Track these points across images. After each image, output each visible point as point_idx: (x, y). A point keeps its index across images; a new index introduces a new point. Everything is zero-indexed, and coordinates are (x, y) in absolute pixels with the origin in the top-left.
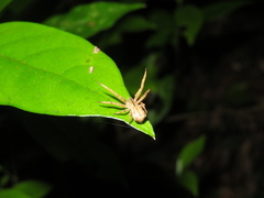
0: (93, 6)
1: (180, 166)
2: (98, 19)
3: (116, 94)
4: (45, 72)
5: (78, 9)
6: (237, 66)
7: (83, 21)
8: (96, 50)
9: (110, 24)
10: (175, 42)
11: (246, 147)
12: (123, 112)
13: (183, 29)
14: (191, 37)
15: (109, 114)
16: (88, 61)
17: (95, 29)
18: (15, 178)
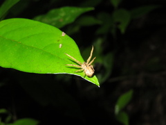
0: (62, 9)
2: (65, 17)
3: (75, 60)
4: (33, 48)
5: (53, 11)
6: (153, 47)
7: (56, 19)
8: (63, 34)
9: (73, 20)
10: (113, 32)
11: (159, 98)
12: (80, 70)
13: (118, 23)
14: (123, 29)
15: (71, 72)
16: (59, 41)
17: (63, 24)
18: (15, 117)
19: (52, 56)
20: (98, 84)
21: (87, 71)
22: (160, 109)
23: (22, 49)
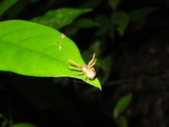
0: (59, 11)
1: (116, 113)
2: (62, 19)
5: (50, 13)
6: (152, 50)
7: (53, 20)
8: (63, 36)
9: (70, 22)
10: (112, 34)
11: (159, 102)
13: (117, 26)
14: (121, 31)
16: (58, 43)
17: (61, 25)
18: (11, 122)
19: (51, 59)
20: (100, 87)
21: (88, 74)
22: (160, 113)
23: (21, 51)
